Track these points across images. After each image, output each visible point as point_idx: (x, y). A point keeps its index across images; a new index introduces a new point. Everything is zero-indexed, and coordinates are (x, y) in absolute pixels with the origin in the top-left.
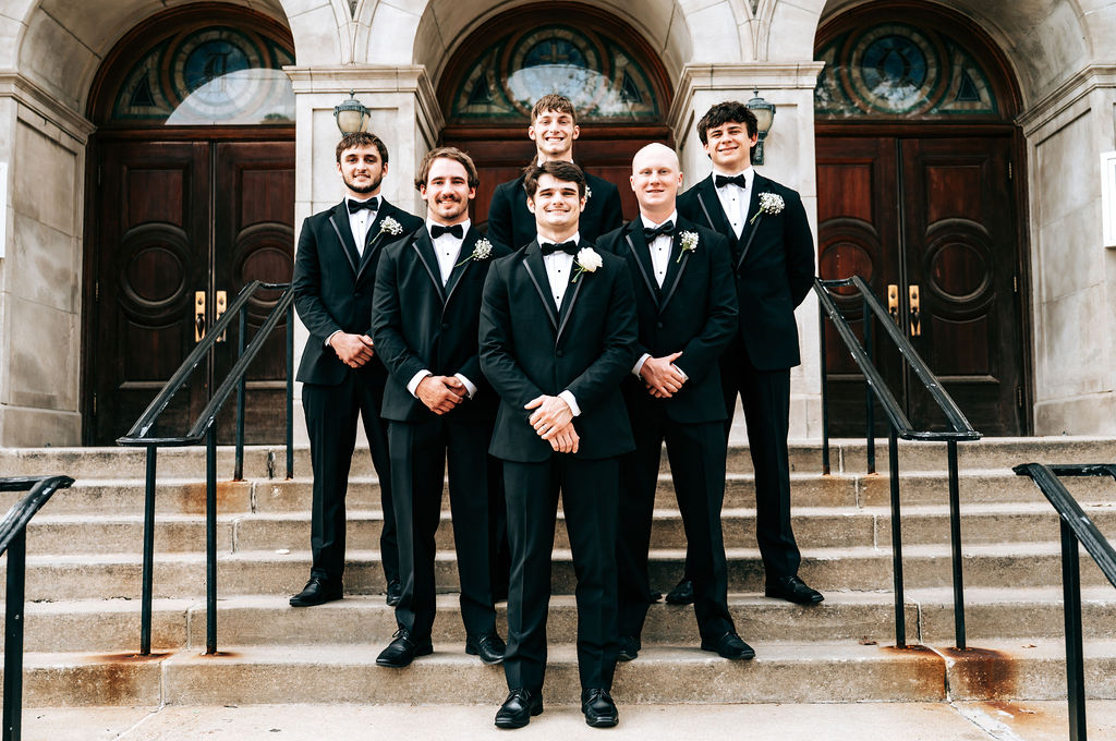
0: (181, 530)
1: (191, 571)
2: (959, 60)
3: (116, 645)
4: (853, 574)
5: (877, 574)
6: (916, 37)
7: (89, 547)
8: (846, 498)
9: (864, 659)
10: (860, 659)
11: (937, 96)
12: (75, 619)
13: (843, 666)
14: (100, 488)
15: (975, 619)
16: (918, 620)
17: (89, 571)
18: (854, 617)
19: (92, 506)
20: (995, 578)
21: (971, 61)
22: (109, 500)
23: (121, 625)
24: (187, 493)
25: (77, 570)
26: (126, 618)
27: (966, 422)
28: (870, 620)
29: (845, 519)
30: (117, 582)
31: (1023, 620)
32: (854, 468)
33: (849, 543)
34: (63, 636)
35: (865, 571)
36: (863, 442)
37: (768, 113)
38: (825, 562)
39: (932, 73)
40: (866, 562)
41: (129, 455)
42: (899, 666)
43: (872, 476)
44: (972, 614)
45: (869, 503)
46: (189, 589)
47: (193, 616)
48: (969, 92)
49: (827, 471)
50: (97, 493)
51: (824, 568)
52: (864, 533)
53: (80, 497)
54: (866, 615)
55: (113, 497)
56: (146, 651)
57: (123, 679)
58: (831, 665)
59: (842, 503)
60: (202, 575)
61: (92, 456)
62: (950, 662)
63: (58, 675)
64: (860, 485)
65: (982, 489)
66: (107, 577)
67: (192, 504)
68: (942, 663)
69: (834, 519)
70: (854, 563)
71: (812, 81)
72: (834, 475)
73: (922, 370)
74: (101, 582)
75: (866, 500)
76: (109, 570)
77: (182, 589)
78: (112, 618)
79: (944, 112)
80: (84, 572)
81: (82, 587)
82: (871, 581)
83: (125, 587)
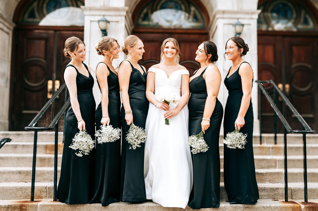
0: (45, 159)
1: (48, 173)
2: (303, 13)
3: (22, 198)
4: (270, 178)
5: (278, 178)
6: (290, 4)
8: (267, 153)
9: (275, 205)
10: (273, 205)
11: (295, 24)
12: (8, 189)
13: (268, 207)
14: (17, 145)
15: (310, 193)
16: (292, 193)
17: (13, 173)
18: (271, 191)
19: (14, 151)
21: (307, 12)
22: (19, 149)
23: (24, 191)
24: (46, 147)
25: (9, 172)
26: (26, 189)
27: (309, 128)
28: (276, 192)
29: (267, 160)
30: (22, 176)
32: (270, 143)
33: (269, 167)
34: (3, 194)
35: (274, 177)
36: (273, 135)
37: (242, 27)
38: (261, 174)
39: (295, 16)
40: (274, 174)
42: (286, 207)
43: (276, 146)
45: (275, 154)
46: (47, 179)
47: (49, 188)
48: (306, 22)
49: (261, 143)
50: (15, 147)
51: (261, 175)
52: (273, 164)
53: (9, 148)
54: (275, 191)
55: (21, 148)
56: (32, 200)
57: (24, 209)
58: (264, 207)
59: (266, 154)
60: (52, 174)
61: (14, 134)
62: (303, 206)
63: (2, 207)
64: (272, 148)
66: (19, 175)
67: (48, 151)
68: (300, 207)
69: (263, 160)
70: (271, 174)
71: (256, 17)
72: (263, 145)
73: (294, 110)
74: (17, 177)
76: (20, 173)
77: (44, 179)
78: (20, 188)
79: (298, 29)
80: (11, 173)
81: (10, 178)
82: (276, 180)
83: (25, 178)
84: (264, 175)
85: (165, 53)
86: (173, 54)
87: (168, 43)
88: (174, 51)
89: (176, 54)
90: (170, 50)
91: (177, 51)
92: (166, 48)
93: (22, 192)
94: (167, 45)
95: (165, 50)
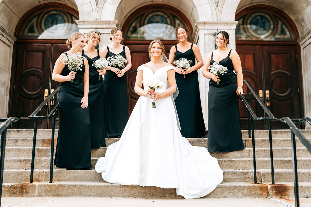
0: (42, 151)
1: (45, 161)
2: (280, 23)
3: (22, 181)
5: (250, 165)
6: (267, 16)
7: (14, 156)
9: (244, 185)
10: (243, 185)
11: (273, 34)
12: (10, 173)
13: (238, 187)
14: (17, 139)
16: (261, 176)
17: (14, 161)
18: (242, 175)
19: (15, 144)
20: (285, 166)
21: (283, 23)
22: (20, 143)
23: (24, 175)
24: (43, 141)
25: (11, 160)
26: (26, 173)
28: (247, 176)
30: (23, 164)
31: (292, 176)
32: (245, 137)
33: (242, 157)
34: (6, 178)
35: (246, 164)
39: (272, 27)
41: (26, 131)
42: (254, 187)
43: (250, 139)
44: (277, 175)
46: (44, 167)
47: (46, 173)
48: (283, 32)
50: (16, 141)
51: (234, 162)
52: (247, 154)
53: (11, 142)
55: (21, 142)
56: (31, 181)
57: (25, 189)
58: (234, 187)
60: (48, 162)
61: (15, 131)
62: (269, 186)
63: (5, 187)
64: (246, 141)
65: (283, 143)
66: (20, 162)
67: (45, 144)
68: (267, 187)
70: (243, 161)
71: (234, 27)
74: (17, 164)
75: (248, 146)
76: (20, 161)
77: (42, 167)
78: (21, 173)
79: (276, 38)
80: (13, 161)
81: (12, 165)
82: (248, 167)
83: (25, 166)
84: (237, 163)
85: (152, 53)
86: (158, 53)
87: (154, 44)
88: (160, 50)
89: (162, 53)
90: (156, 49)
91: (162, 50)
92: (153, 48)
93: (23, 176)
94: (153, 46)
95: (152, 50)
